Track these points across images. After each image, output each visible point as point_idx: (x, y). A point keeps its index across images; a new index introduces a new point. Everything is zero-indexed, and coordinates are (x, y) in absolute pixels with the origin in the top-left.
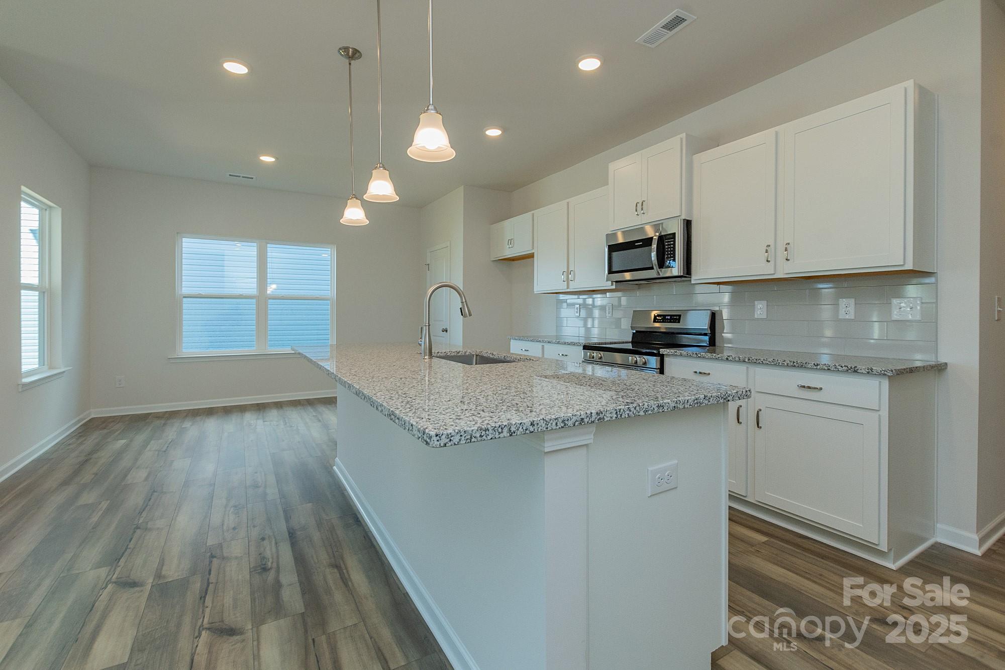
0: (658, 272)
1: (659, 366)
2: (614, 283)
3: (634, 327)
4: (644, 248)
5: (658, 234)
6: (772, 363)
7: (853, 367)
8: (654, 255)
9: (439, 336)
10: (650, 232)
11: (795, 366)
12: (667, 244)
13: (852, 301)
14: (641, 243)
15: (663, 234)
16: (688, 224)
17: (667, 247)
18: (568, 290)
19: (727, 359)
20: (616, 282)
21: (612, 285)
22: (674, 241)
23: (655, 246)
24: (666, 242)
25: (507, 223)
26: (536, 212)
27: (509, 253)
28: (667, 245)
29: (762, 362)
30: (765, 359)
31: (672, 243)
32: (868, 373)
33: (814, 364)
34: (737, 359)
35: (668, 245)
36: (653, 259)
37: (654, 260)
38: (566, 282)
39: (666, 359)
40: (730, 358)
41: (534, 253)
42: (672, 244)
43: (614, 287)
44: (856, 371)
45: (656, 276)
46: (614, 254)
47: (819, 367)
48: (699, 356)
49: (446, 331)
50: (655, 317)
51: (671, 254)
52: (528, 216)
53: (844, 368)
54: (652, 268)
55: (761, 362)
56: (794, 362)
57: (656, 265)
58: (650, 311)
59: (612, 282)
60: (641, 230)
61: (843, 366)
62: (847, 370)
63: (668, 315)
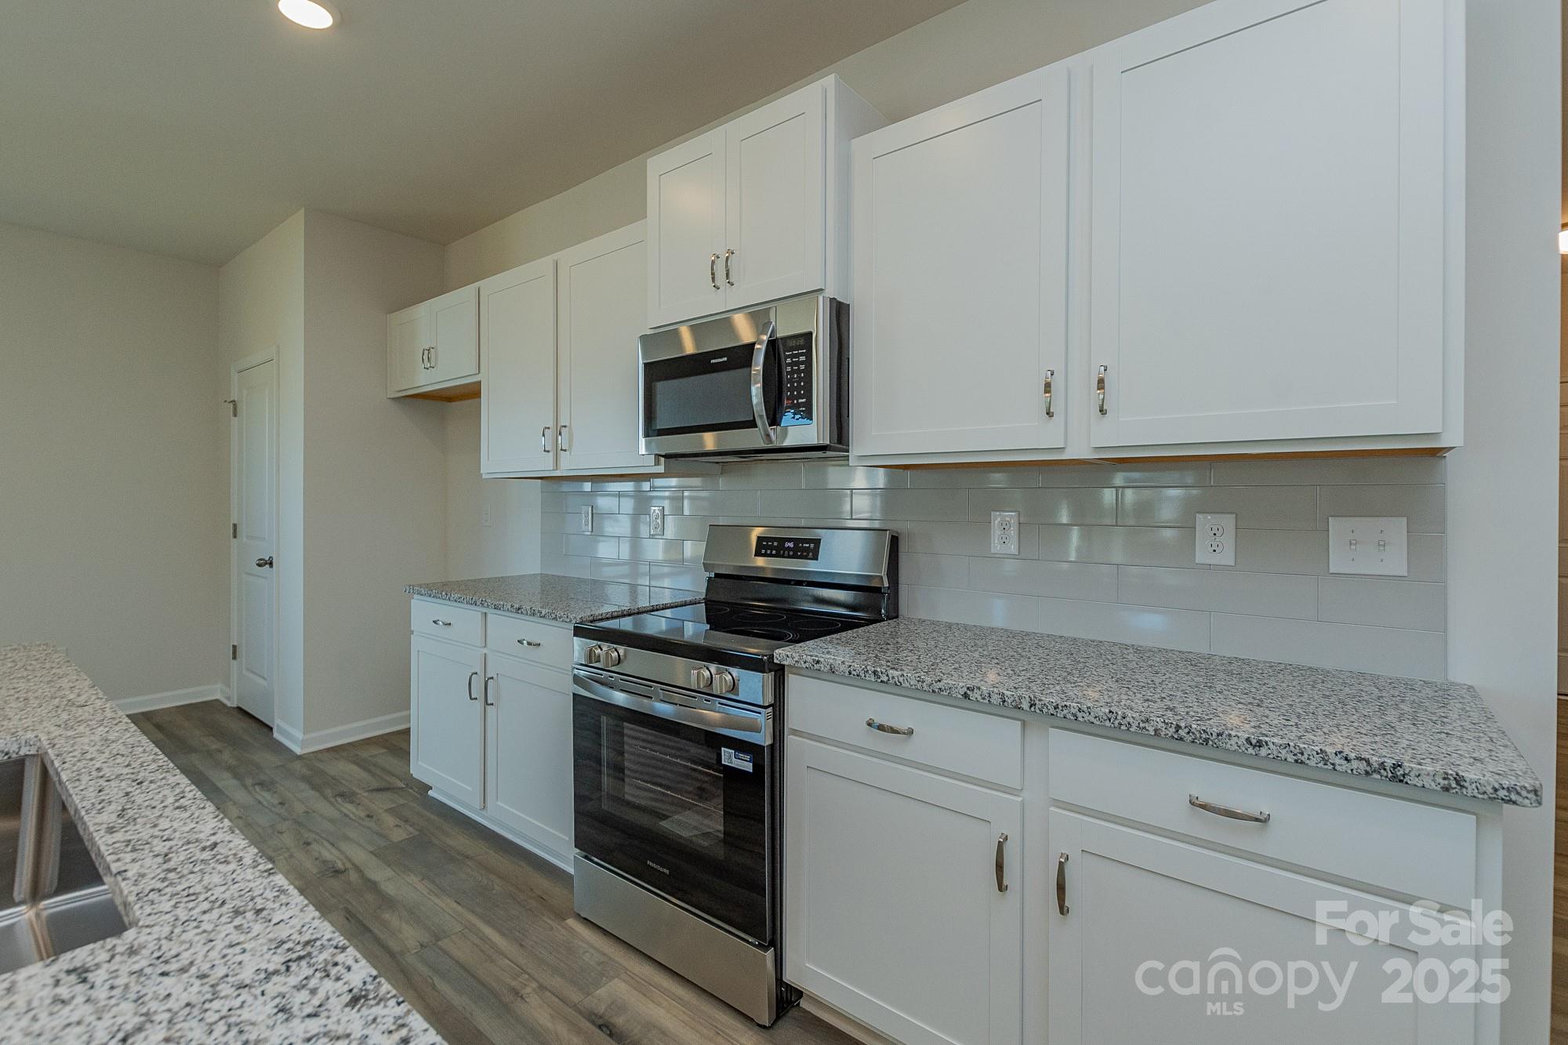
0: (768, 435)
1: (770, 699)
2: (662, 459)
3: (713, 566)
4: (732, 373)
5: (765, 338)
6: (1107, 723)
7: (1389, 763)
8: (756, 390)
9: (254, 575)
10: (745, 332)
11: (1181, 739)
12: (789, 360)
13: (1229, 521)
14: (725, 359)
15: (779, 335)
16: (840, 312)
17: (789, 369)
18: (557, 473)
19: (966, 696)
20: (666, 456)
21: (657, 463)
22: (809, 355)
23: (760, 368)
24: (788, 356)
25: (423, 311)
26: (487, 285)
27: (427, 380)
28: (788, 365)
29: (1075, 715)
30: (1084, 708)
31: (802, 358)
32: (1446, 789)
33: (1248, 740)
34: (996, 699)
35: (792, 364)
36: (755, 401)
37: (757, 404)
38: (551, 454)
39: (792, 681)
40: (974, 695)
41: (480, 382)
42: (802, 363)
43: (661, 469)
44: (1397, 776)
45: (761, 444)
46: (660, 386)
47: (1263, 752)
48: (885, 679)
49: (271, 564)
50: (760, 539)
51: (798, 389)
52: (467, 292)
53: (1355, 764)
54: (752, 424)
55: (1069, 716)
56: (1178, 728)
57: (761, 417)
58: (746, 528)
59: (658, 456)
60: (723, 323)
61: (1352, 755)
62: (1367, 773)
63: (790, 540)
